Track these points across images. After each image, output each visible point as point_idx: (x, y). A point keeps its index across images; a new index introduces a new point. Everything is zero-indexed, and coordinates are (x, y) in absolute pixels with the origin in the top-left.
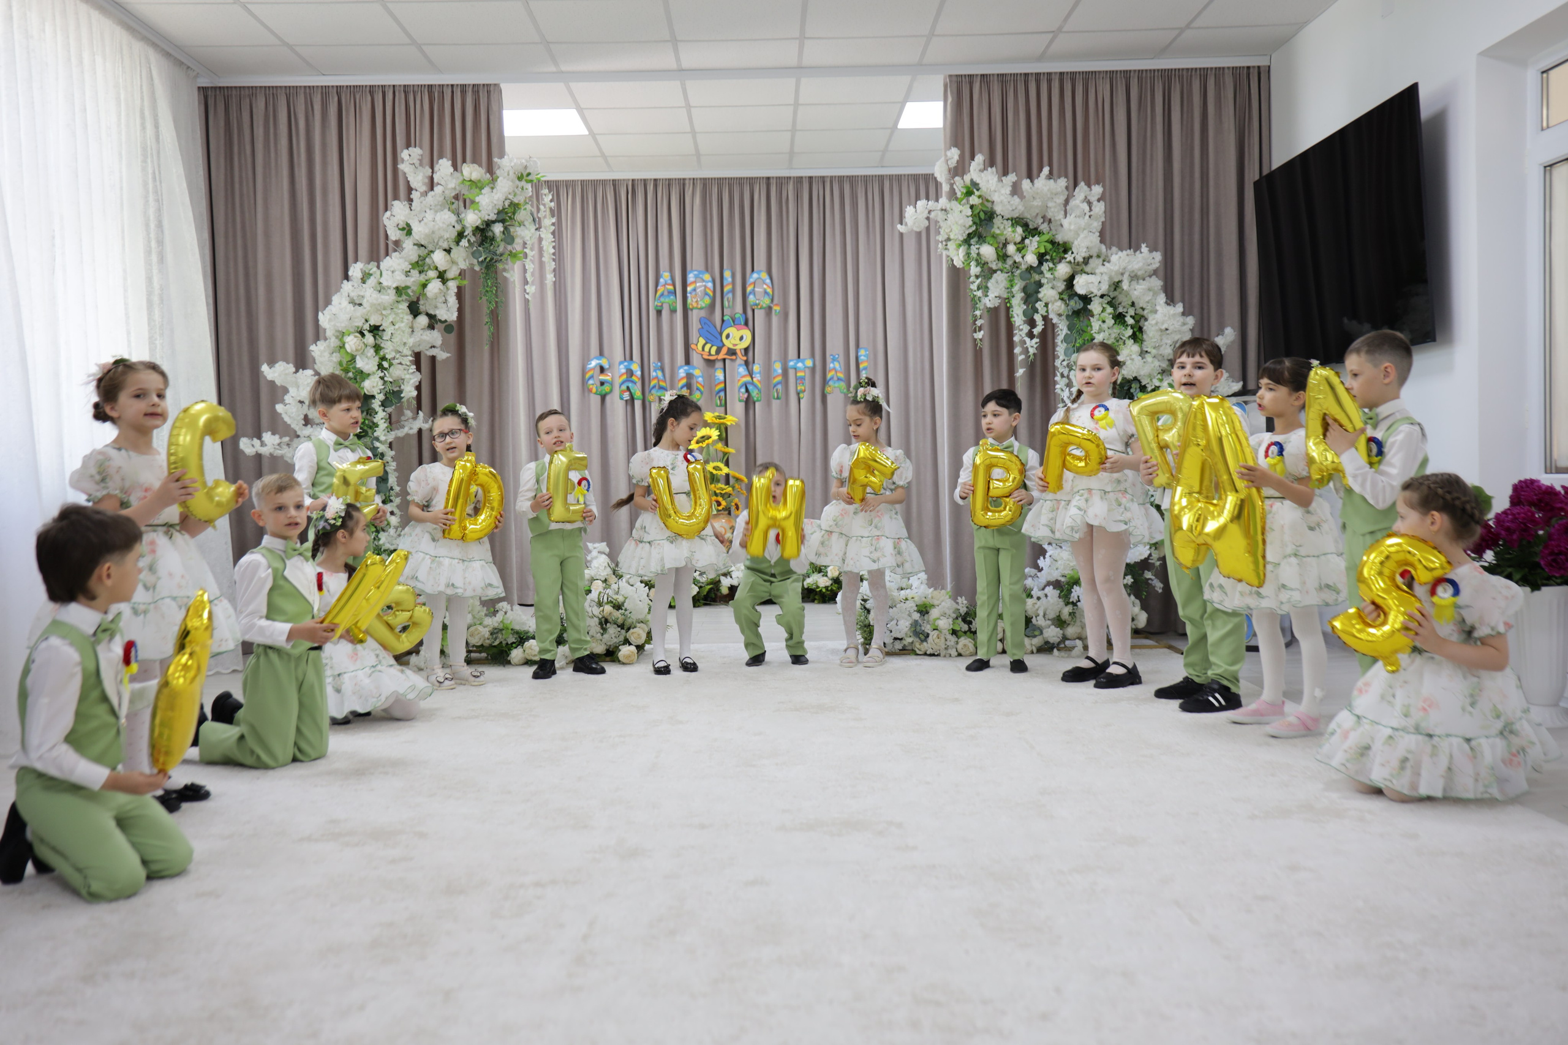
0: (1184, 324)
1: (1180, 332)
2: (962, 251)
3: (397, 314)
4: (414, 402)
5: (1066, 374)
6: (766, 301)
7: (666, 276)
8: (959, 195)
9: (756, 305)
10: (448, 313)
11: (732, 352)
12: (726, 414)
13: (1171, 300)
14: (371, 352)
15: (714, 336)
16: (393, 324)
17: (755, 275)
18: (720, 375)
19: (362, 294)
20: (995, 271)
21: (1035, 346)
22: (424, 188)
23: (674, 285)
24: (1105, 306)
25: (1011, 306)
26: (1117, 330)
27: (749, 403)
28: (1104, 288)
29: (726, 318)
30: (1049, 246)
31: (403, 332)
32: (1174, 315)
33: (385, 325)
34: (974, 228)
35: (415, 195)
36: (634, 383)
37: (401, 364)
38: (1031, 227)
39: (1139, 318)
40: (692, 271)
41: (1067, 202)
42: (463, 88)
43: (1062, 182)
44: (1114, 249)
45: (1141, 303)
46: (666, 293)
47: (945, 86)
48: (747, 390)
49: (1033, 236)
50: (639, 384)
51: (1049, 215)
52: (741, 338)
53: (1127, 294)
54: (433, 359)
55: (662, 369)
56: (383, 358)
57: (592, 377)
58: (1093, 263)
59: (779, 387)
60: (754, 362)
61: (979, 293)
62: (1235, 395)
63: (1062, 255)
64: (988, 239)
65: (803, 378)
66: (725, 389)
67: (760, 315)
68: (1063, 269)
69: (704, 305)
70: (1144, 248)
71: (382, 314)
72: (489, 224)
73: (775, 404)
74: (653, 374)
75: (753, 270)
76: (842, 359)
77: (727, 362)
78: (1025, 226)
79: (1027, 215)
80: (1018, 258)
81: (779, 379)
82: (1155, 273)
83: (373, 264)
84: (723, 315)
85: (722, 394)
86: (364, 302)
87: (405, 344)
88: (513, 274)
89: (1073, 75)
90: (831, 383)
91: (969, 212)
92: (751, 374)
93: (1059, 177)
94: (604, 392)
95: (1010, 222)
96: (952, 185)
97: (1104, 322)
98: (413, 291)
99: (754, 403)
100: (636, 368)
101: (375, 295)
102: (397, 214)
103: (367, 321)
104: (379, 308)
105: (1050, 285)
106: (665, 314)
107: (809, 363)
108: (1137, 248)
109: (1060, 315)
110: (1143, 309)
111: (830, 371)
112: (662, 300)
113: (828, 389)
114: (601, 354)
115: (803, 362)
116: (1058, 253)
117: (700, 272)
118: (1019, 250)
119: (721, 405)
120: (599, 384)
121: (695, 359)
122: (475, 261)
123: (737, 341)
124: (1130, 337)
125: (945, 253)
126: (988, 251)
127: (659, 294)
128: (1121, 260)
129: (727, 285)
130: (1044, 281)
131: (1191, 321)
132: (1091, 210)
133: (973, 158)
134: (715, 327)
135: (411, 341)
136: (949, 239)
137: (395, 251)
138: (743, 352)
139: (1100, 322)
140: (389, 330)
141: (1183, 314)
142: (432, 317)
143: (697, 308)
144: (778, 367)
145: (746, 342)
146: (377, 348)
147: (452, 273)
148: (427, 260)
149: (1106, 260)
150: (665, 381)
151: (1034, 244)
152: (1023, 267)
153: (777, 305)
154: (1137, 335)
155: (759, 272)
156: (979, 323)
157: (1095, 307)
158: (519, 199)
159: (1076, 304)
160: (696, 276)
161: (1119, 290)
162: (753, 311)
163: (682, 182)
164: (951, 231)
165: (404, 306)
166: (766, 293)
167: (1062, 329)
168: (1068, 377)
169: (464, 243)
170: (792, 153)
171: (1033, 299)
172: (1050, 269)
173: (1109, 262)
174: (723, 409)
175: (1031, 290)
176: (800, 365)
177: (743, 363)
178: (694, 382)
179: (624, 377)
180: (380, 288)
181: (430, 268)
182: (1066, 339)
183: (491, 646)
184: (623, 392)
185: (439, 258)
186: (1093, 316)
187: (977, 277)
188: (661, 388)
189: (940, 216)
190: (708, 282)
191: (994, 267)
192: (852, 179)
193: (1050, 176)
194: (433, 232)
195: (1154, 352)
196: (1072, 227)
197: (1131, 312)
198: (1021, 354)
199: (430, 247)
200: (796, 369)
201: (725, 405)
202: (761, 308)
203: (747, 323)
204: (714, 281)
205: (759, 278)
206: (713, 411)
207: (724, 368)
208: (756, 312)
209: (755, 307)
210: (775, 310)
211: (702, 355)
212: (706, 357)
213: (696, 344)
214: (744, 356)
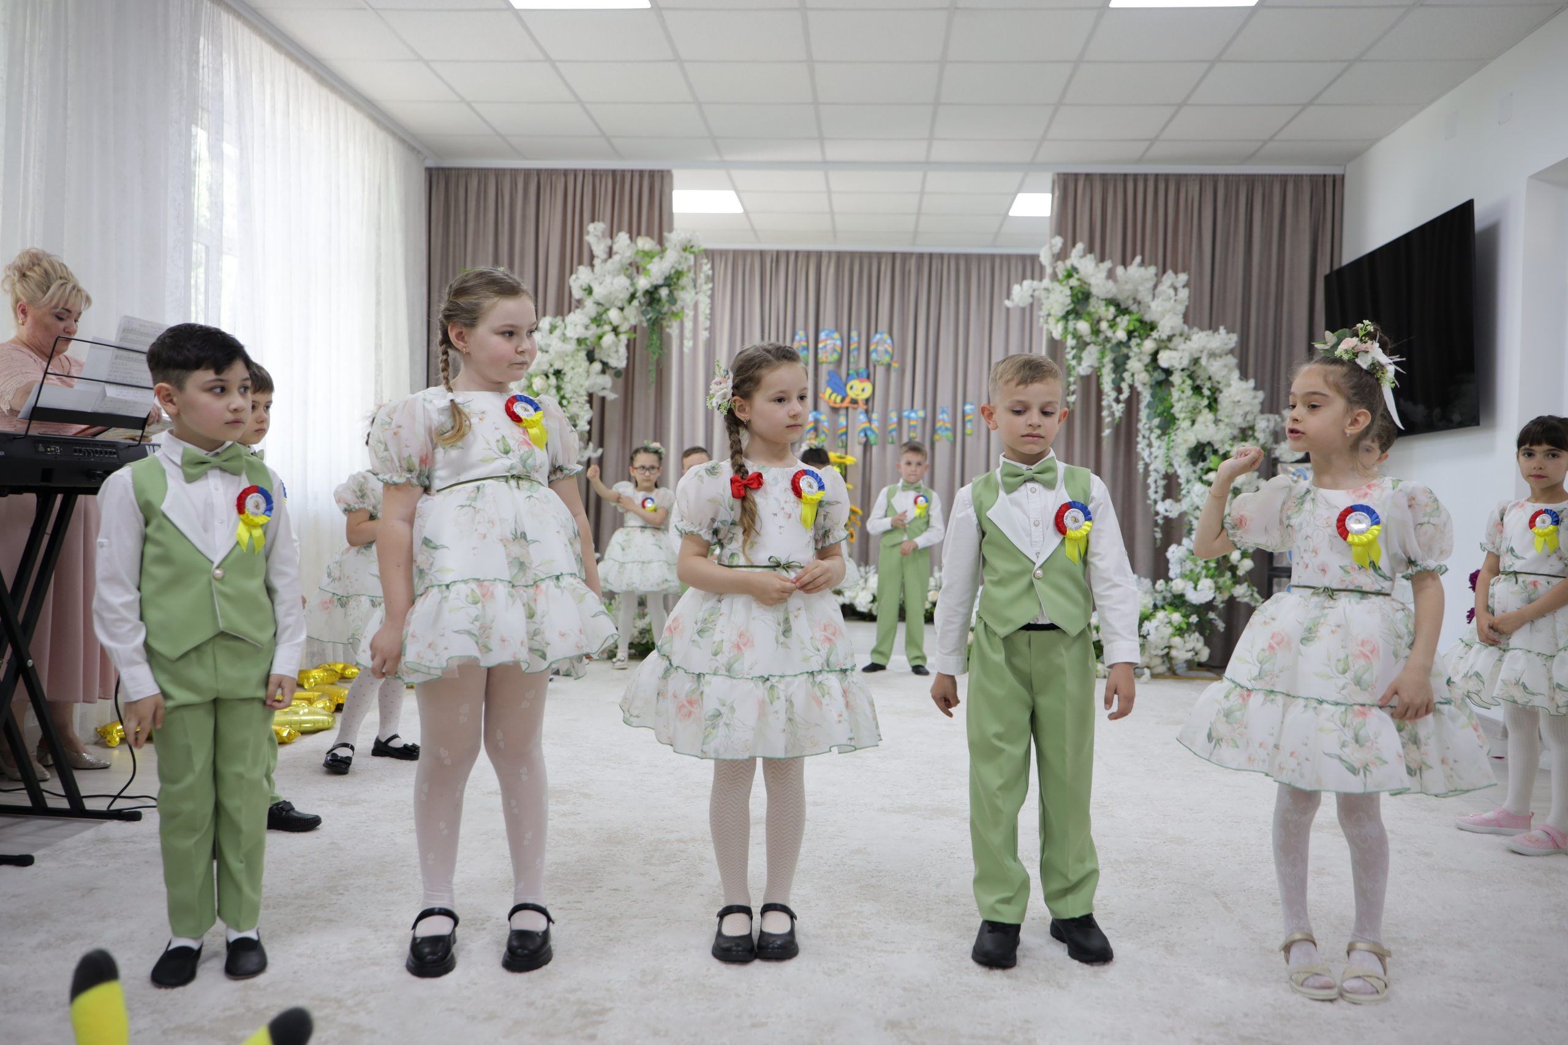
0: (1255, 397)
1: (1250, 404)
2: (1060, 325)
3: (576, 361)
4: (586, 435)
5: (1147, 435)
6: (886, 359)
7: (801, 334)
8: (1060, 276)
9: (878, 362)
10: (619, 361)
11: (854, 402)
12: (846, 453)
13: (1244, 376)
14: (553, 391)
15: (839, 387)
16: (573, 368)
17: (878, 336)
18: (842, 420)
19: (549, 342)
20: (1088, 344)
21: (1121, 410)
22: (604, 256)
23: (807, 341)
24: (1185, 378)
25: (1101, 375)
26: (1195, 400)
27: (867, 446)
28: (1185, 363)
29: (851, 372)
30: (1138, 324)
31: (581, 376)
32: (1246, 390)
33: (566, 369)
34: (1072, 306)
35: (597, 262)
37: (577, 402)
38: (1123, 306)
39: (1215, 391)
40: (824, 330)
41: (1155, 286)
42: (641, 173)
43: (1152, 270)
44: (1196, 329)
45: (1217, 377)
47: (1054, 182)
48: (866, 435)
49: (1124, 315)
51: (1139, 297)
52: (863, 390)
53: (1205, 369)
54: (603, 399)
56: (563, 397)
58: (1177, 341)
59: (894, 434)
60: (873, 411)
61: (1074, 363)
62: (1298, 461)
63: (1149, 332)
64: (1084, 316)
65: (914, 428)
66: (846, 433)
67: (880, 371)
68: (1149, 345)
69: (832, 361)
70: (1222, 330)
71: (564, 360)
72: (656, 288)
73: (890, 448)
75: (876, 331)
76: (950, 410)
77: (850, 410)
78: (1117, 306)
79: (1120, 297)
80: (1109, 334)
81: (894, 426)
82: (1231, 352)
83: (559, 318)
84: (848, 369)
85: (844, 437)
86: (551, 350)
87: (581, 386)
88: (673, 330)
89: (1167, 177)
90: (939, 432)
91: (1068, 292)
92: (870, 421)
93: (1150, 264)
95: (1104, 303)
96: (1054, 268)
97: (1183, 392)
98: (591, 342)
99: (871, 446)
101: (560, 344)
102: (581, 277)
103: (551, 365)
104: (562, 355)
105: (1137, 358)
107: (921, 413)
108: (1216, 330)
109: (1144, 384)
110: (1219, 383)
111: (939, 421)
113: (936, 437)
115: (916, 412)
116: (1145, 330)
117: (831, 332)
118: (1111, 327)
119: (842, 447)
121: (823, 406)
122: (643, 319)
123: (859, 392)
124: (1205, 407)
125: (1045, 326)
126: (1083, 327)
128: (1201, 340)
129: (854, 343)
130: (1131, 354)
131: (1261, 395)
132: (1176, 295)
133: (1074, 245)
134: (840, 378)
135: (587, 384)
136: (1049, 315)
137: (577, 307)
138: (864, 402)
139: (1179, 393)
140: (569, 375)
141: (1256, 388)
142: (605, 365)
144: (893, 417)
145: (867, 394)
146: (559, 388)
147: (624, 327)
148: (604, 316)
149: (1188, 338)
151: (1124, 322)
152: (1114, 341)
153: (896, 362)
154: (1213, 404)
155: (881, 333)
156: (1072, 388)
157: (1176, 378)
158: (684, 267)
159: (1159, 376)
160: (827, 335)
161: (1198, 365)
162: (875, 367)
163: (819, 255)
164: (1052, 308)
165: (583, 354)
166: (886, 352)
167: (1146, 396)
168: (1149, 438)
169: (635, 303)
170: (916, 233)
171: (1121, 369)
172: (1138, 345)
173: (1190, 340)
174: (843, 450)
175: (1119, 361)
176: (913, 415)
177: (863, 411)
178: (821, 425)
180: (564, 339)
181: (605, 323)
182: (1149, 405)
183: (640, 644)
185: (614, 315)
186: (1173, 386)
187: (1073, 348)
189: (1043, 294)
190: (836, 340)
191: (1088, 339)
192: (968, 257)
193: (1142, 263)
194: (611, 293)
195: (1227, 420)
196: (1159, 309)
197: (1208, 384)
198: (1108, 416)
199: (607, 305)
200: (909, 419)
201: (846, 447)
202: (882, 364)
203: (868, 377)
204: (842, 340)
205: (881, 339)
206: (835, 452)
207: (847, 415)
208: (878, 368)
209: (876, 363)
210: (894, 367)
211: (828, 403)
212: (832, 404)
213: (824, 393)
214: (864, 405)
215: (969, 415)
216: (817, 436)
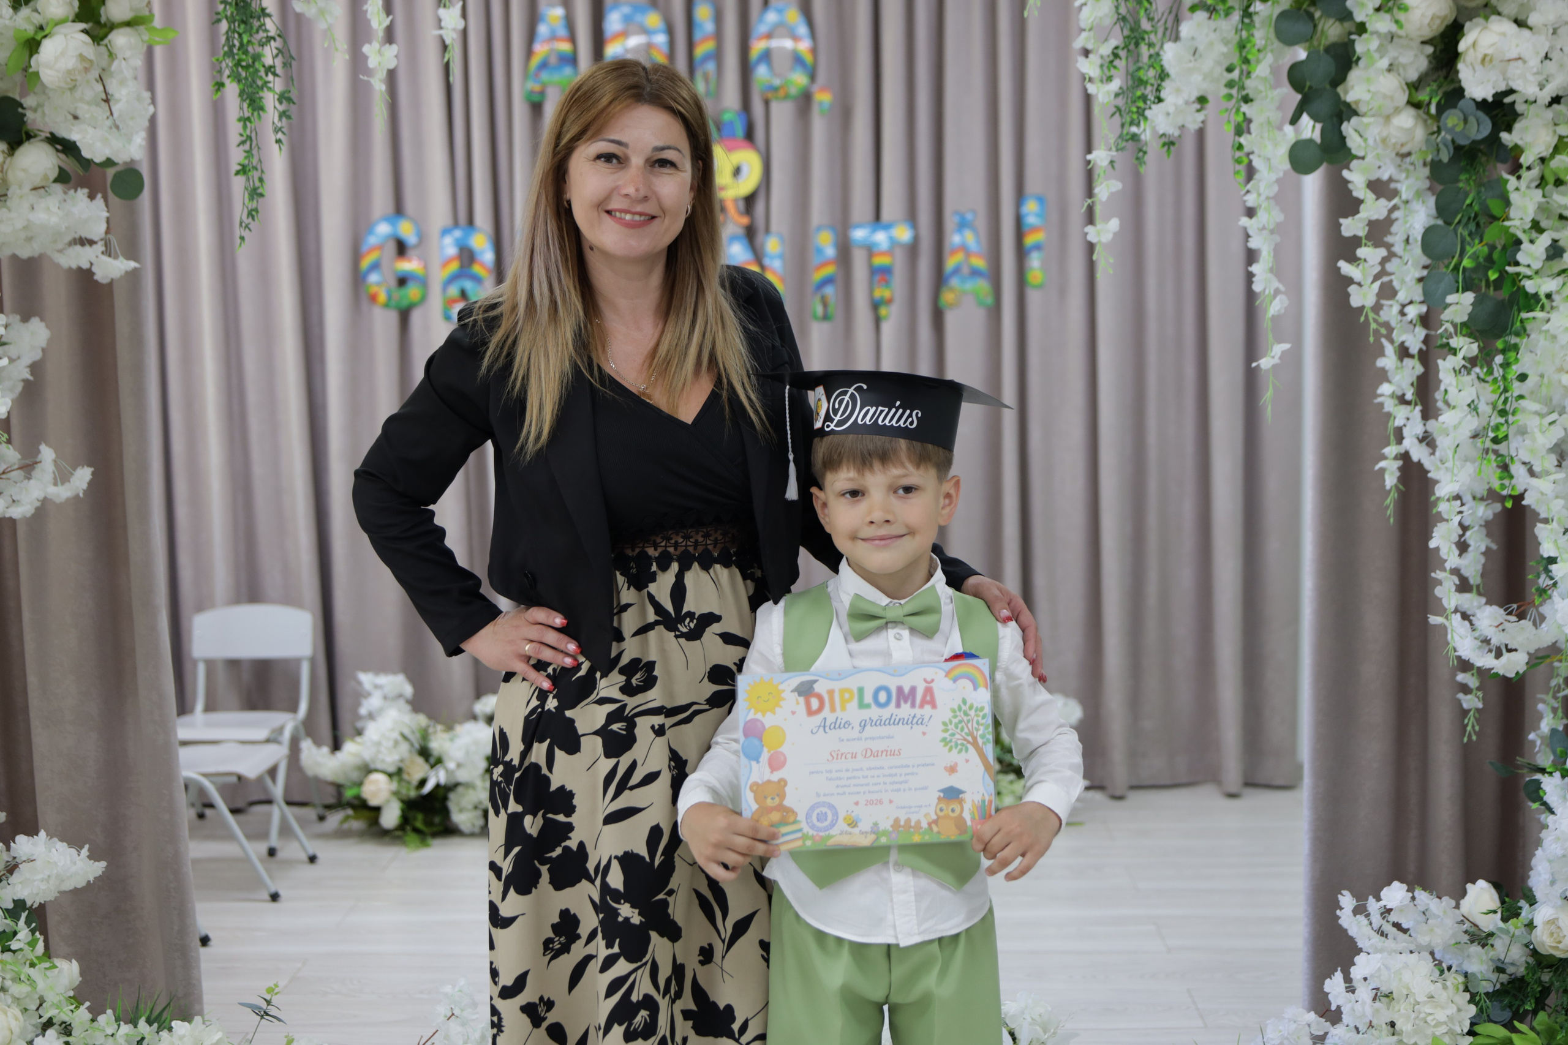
6: (799, 79)
7: (552, 19)
9: (775, 90)
17: (771, 17)
23: (572, 39)
36: (477, 279)
40: (617, 5)
46: (553, 60)
50: (489, 281)
52: (737, 172)
57: (375, 266)
59: (831, 289)
60: (767, 230)
65: (886, 270)
67: (782, 115)
73: (819, 330)
75: (766, 4)
76: (981, 222)
81: (830, 268)
90: (954, 281)
92: (760, 257)
94: (405, 303)
100: (481, 243)
107: (903, 233)
111: (952, 253)
112: (545, 76)
113: (948, 297)
114: (399, 210)
115: (887, 230)
117: (638, 8)
120: (393, 282)
123: (728, 178)
127: (535, 61)
129: (705, 39)
138: (741, 205)
144: (826, 243)
145: (750, 182)
153: (823, 89)
155: (780, 11)
160: (627, 19)
162: (767, 103)
166: (797, 59)
176: (880, 237)
177: (740, 231)
179: (454, 267)
184: (450, 300)
190: (654, 33)
200: (869, 246)
202: (786, 97)
203: (749, 136)
204: (670, 31)
205: (780, 23)
208: (775, 107)
209: (770, 95)
210: (821, 104)
214: (741, 214)
215: (1035, 229)
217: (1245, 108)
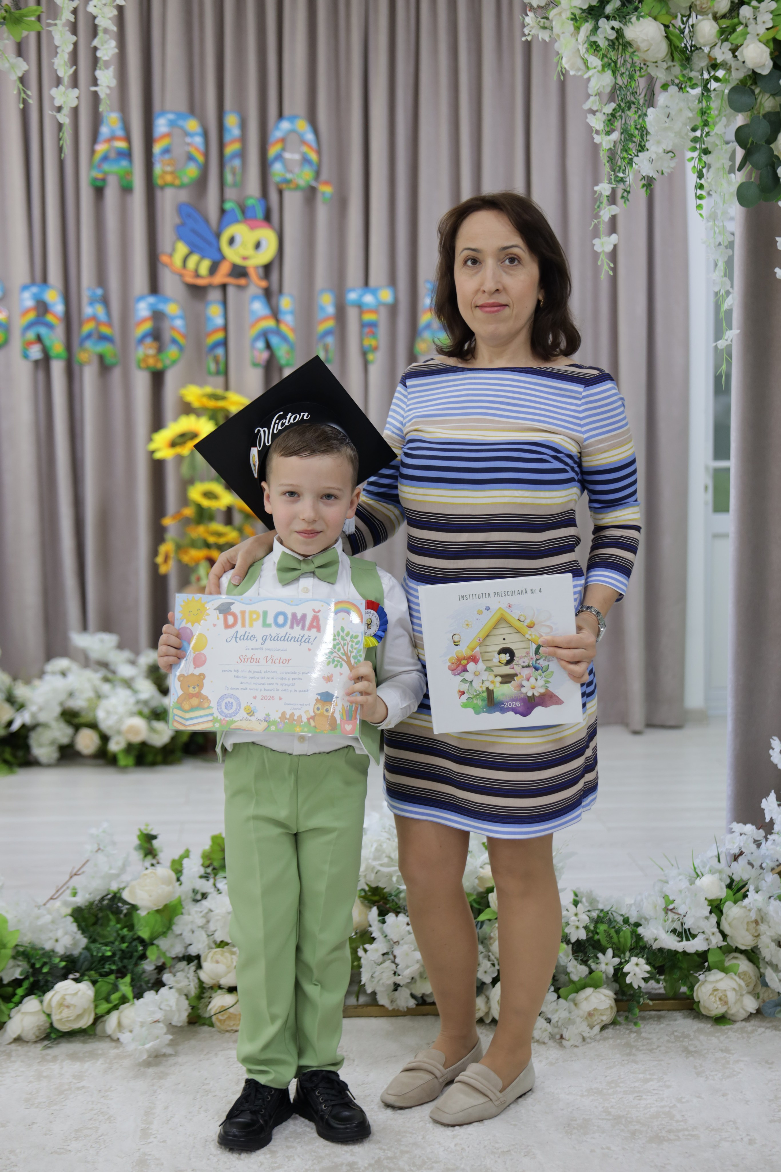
6: (306, 176)
7: (112, 122)
9: (288, 182)
12: (227, 388)
17: (285, 125)
18: (215, 314)
23: (128, 138)
27: (271, 368)
29: (229, 206)
36: (49, 326)
40: (163, 112)
46: (113, 155)
48: (268, 346)
50: (60, 330)
52: (258, 246)
55: (105, 301)
59: (330, 340)
60: (280, 291)
65: (373, 325)
66: (224, 343)
67: (293, 202)
69: (186, 180)
74: (88, 310)
75: (281, 115)
77: (231, 291)
81: (329, 323)
84: (222, 200)
85: (220, 351)
90: (425, 334)
92: (275, 314)
99: (281, 368)
100: (54, 297)
106: (111, 194)
107: (386, 296)
112: (106, 167)
113: (421, 346)
115: (374, 292)
117: (180, 116)
119: (218, 372)
121: (169, 282)
123: (249, 251)
127: (98, 155)
129: (233, 141)
134: (207, 221)
138: (261, 271)
143: (172, 185)
144: (327, 302)
145: (267, 254)
150: (110, 324)
153: (326, 183)
155: (292, 120)
160: (172, 124)
162: (281, 192)
166: (305, 160)
174: (220, 380)
176: (369, 299)
177: (260, 292)
178: (166, 325)
179: (31, 316)
184: (29, 344)
188: (103, 338)
190: (192, 133)
200: (360, 307)
201: (226, 373)
202: (297, 188)
203: (268, 218)
204: (205, 135)
205: (293, 131)
206: (201, 384)
207: (225, 303)
208: (288, 196)
209: (284, 186)
210: (323, 194)
211: (181, 276)
212: (190, 280)
213: (171, 255)
214: (261, 279)
216: (160, 350)
217: (704, 158)
